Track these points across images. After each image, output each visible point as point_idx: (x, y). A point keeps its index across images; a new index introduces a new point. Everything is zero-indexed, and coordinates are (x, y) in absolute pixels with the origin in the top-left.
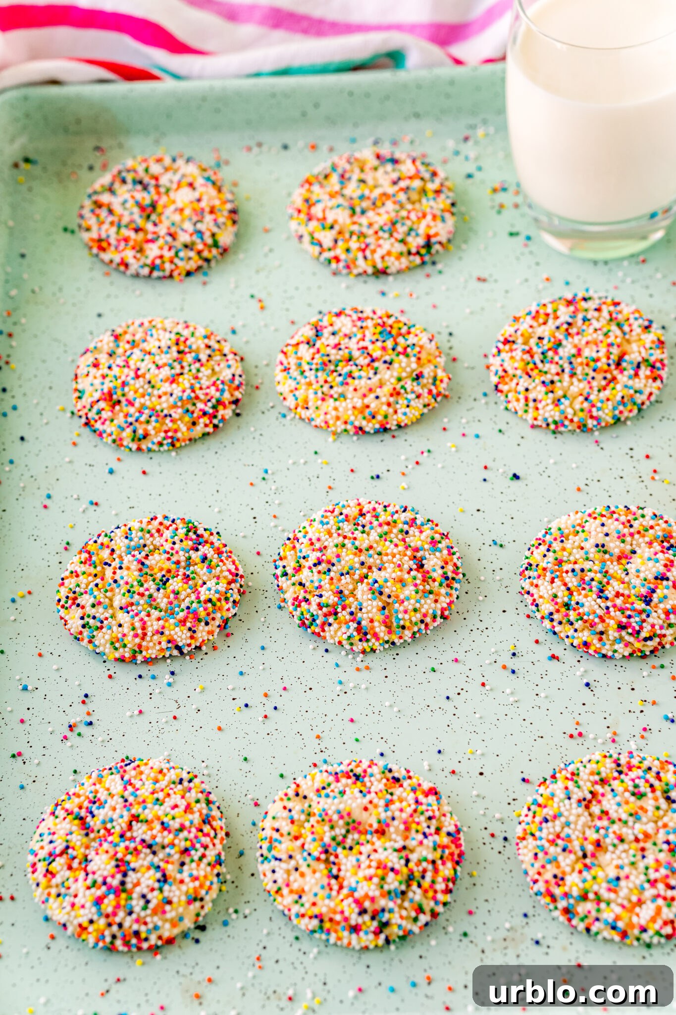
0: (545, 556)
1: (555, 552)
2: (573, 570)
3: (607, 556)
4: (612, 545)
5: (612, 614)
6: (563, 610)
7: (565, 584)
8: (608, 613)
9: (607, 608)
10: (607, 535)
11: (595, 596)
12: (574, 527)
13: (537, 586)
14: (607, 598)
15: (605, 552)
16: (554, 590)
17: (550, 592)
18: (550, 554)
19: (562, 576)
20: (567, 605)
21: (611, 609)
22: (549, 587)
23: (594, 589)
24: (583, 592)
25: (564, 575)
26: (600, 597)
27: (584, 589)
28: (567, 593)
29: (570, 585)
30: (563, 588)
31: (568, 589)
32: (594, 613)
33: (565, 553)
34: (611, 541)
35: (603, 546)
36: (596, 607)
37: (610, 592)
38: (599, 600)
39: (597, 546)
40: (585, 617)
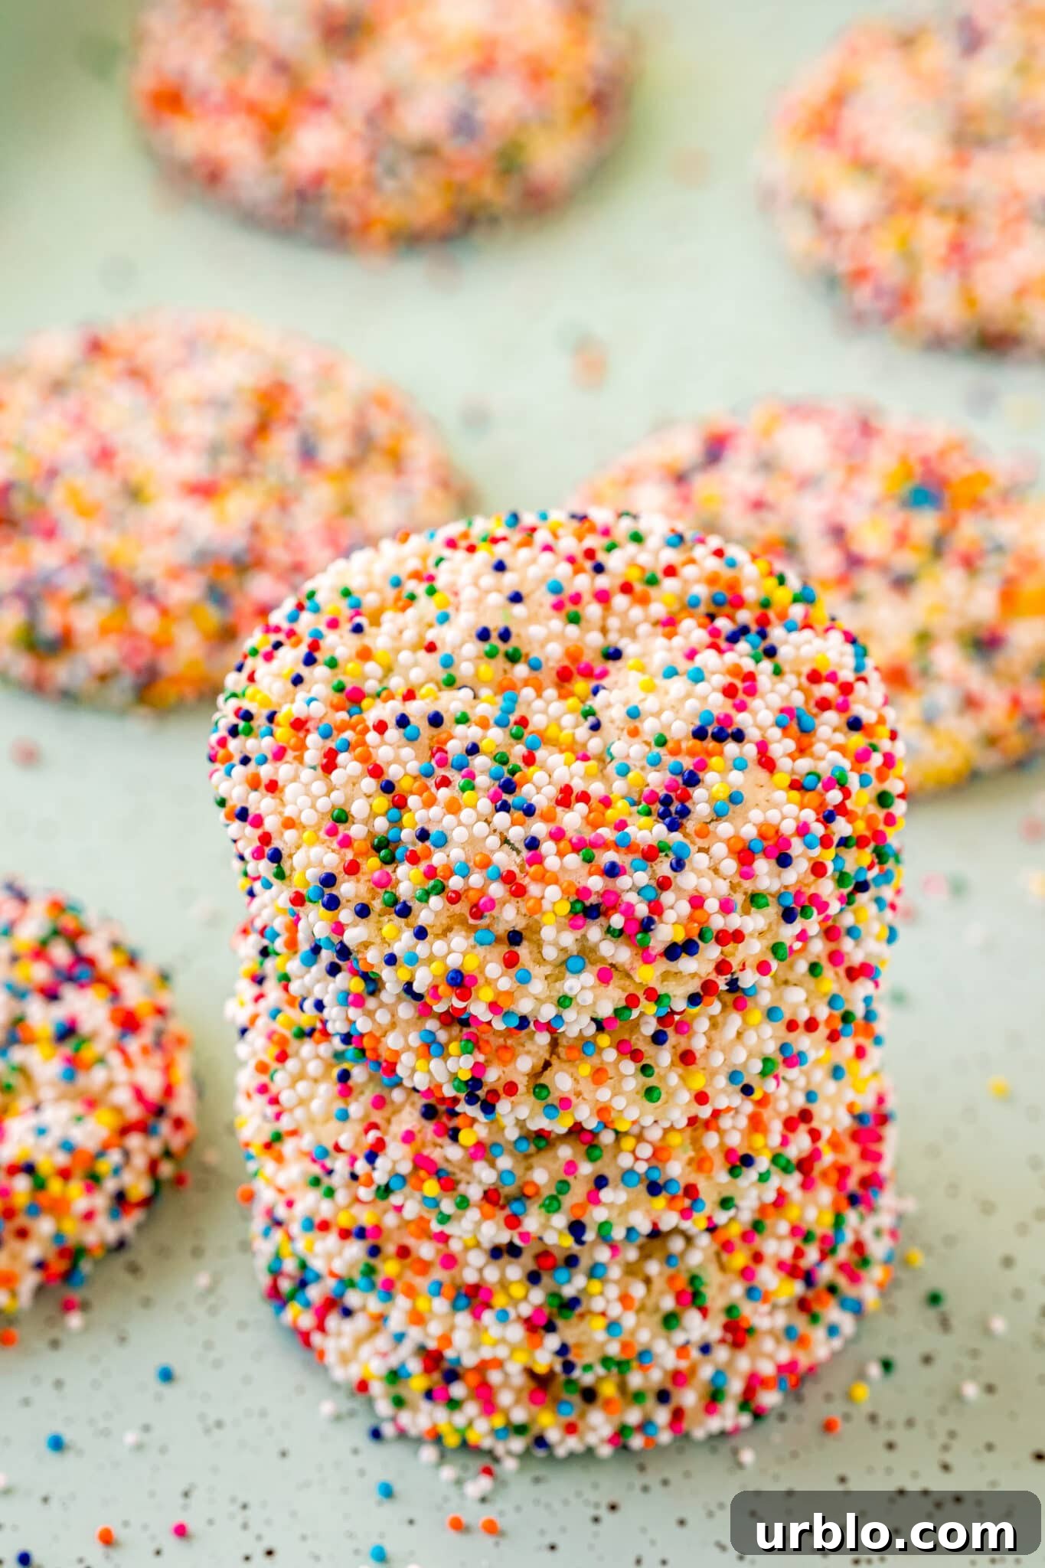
0: (298, 680)
1: (333, 664)
2: (403, 721)
3: (521, 670)
4: (536, 631)
5: (552, 862)
6: (372, 864)
7: (376, 771)
8: (537, 859)
9: (533, 844)
10: (516, 598)
11: (485, 805)
12: (397, 584)
13: (272, 787)
14: (529, 811)
15: (513, 658)
16: (337, 797)
17: (323, 804)
18: (320, 671)
19: (363, 743)
20: (385, 848)
21: (548, 847)
22: (318, 787)
23: (482, 780)
24: (443, 793)
25: (372, 737)
26: (505, 807)
27: (445, 782)
28: (382, 802)
29: (393, 772)
30: (369, 784)
31: (388, 787)
32: (486, 864)
33: (371, 667)
34: (532, 619)
35: (505, 635)
36: (493, 841)
37: (538, 789)
38: (502, 819)
39: (484, 635)
40: (455, 883)
